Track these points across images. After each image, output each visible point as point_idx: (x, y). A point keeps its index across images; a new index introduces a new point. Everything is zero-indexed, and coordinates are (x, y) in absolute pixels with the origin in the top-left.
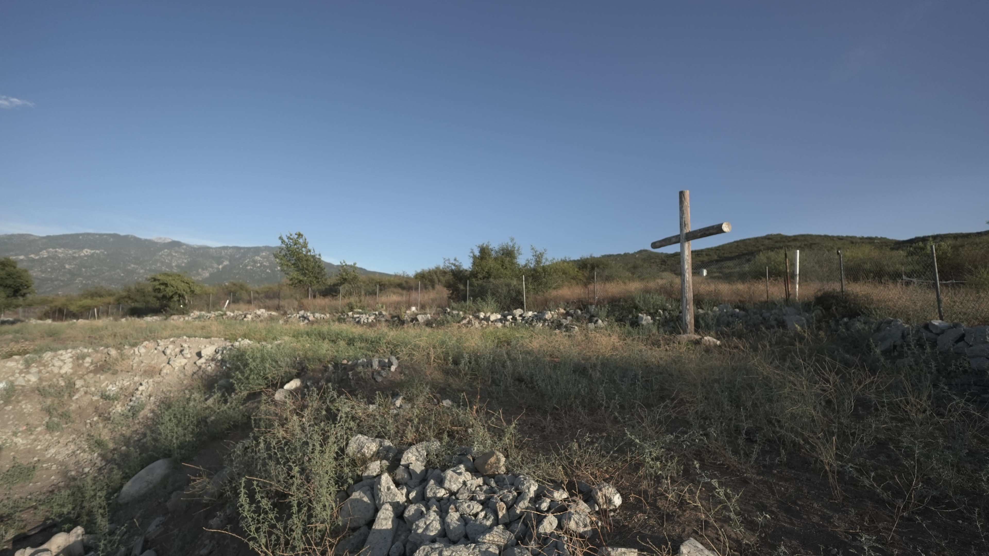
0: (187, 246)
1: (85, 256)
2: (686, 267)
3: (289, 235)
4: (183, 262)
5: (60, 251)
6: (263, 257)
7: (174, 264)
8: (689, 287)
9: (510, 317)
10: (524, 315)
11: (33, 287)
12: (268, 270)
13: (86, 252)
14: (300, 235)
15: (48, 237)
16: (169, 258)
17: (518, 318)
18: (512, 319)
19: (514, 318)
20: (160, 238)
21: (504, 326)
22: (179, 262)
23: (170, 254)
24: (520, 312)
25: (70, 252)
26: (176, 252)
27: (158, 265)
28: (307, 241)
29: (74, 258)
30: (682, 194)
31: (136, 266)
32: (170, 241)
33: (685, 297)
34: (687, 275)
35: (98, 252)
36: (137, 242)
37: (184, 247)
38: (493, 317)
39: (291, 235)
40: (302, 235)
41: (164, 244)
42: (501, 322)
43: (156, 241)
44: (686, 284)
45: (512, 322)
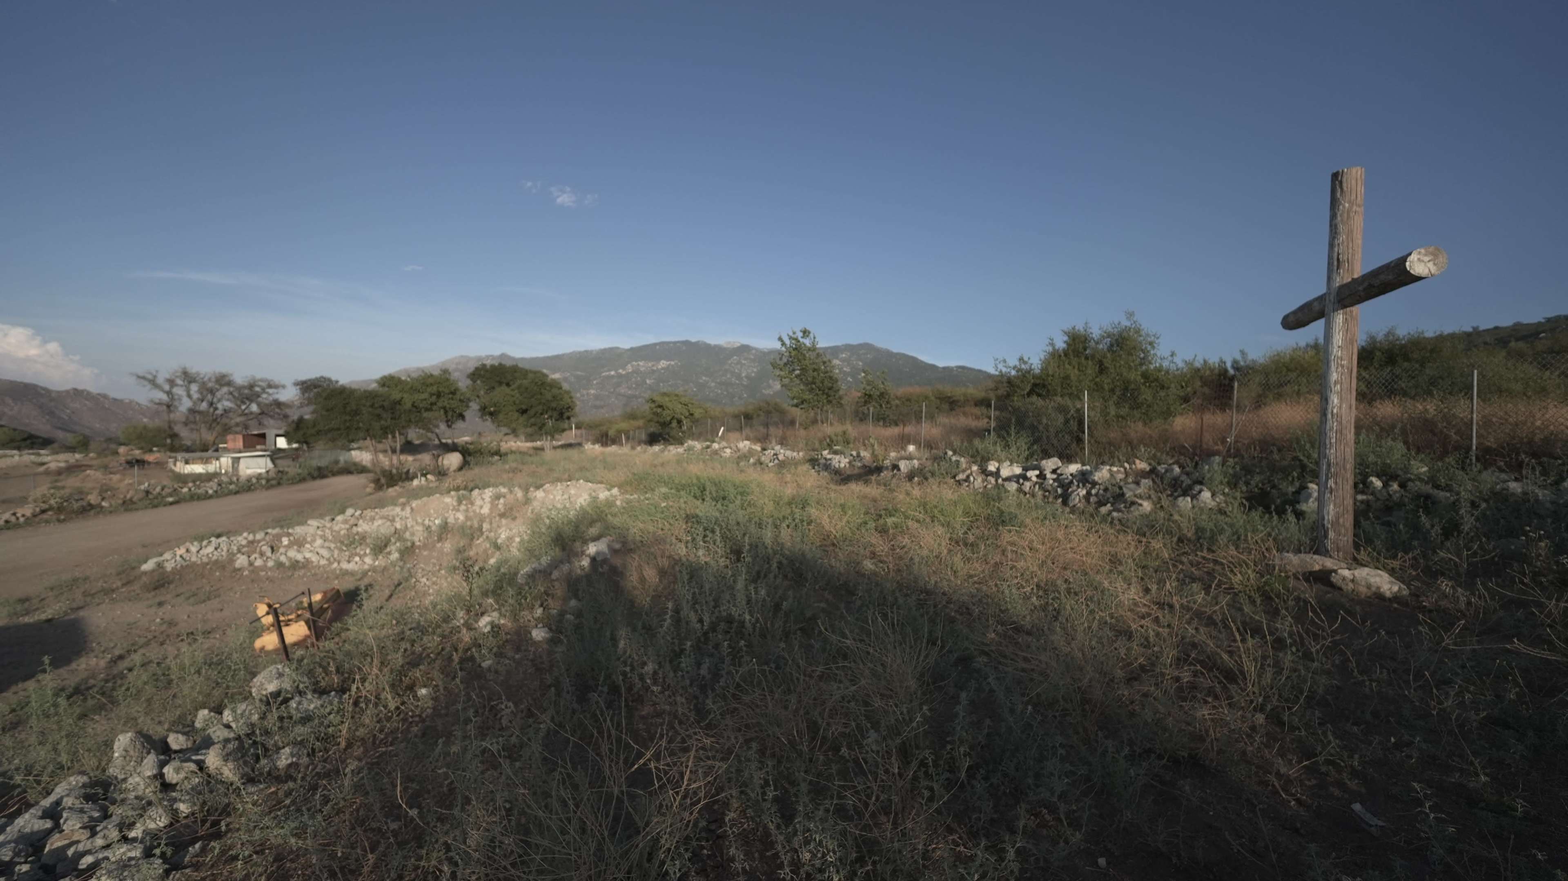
0: (756, 349)
1: (663, 369)
2: (1334, 376)
3: (791, 334)
4: (753, 372)
5: (641, 363)
6: (843, 360)
7: (743, 375)
8: (1340, 432)
9: (1033, 474)
10: (1059, 471)
11: (577, 409)
12: (849, 379)
13: (663, 364)
14: (806, 333)
15: (632, 349)
16: (739, 366)
17: (1049, 476)
18: (1037, 476)
19: (1041, 476)
20: (729, 343)
21: (1020, 490)
22: (749, 371)
23: (739, 363)
24: (1056, 463)
25: (650, 365)
26: (745, 359)
27: (729, 376)
28: (817, 340)
29: (653, 372)
30: (1336, 178)
31: (707, 379)
32: (739, 345)
33: (1325, 456)
34: (1335, 400)
35: (673, 363)
36: (708, 347)
37: (754, 351)
38: (1005, 472)
39: (794, 333)
40: (809, 333)
41: (734, 349)
42: (1018, 482)
43: (725, 346)
44: (1332, 425)
45: (1036, 483)
